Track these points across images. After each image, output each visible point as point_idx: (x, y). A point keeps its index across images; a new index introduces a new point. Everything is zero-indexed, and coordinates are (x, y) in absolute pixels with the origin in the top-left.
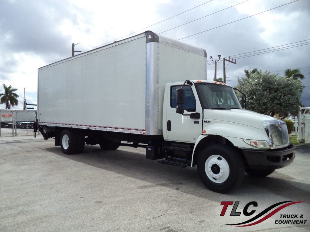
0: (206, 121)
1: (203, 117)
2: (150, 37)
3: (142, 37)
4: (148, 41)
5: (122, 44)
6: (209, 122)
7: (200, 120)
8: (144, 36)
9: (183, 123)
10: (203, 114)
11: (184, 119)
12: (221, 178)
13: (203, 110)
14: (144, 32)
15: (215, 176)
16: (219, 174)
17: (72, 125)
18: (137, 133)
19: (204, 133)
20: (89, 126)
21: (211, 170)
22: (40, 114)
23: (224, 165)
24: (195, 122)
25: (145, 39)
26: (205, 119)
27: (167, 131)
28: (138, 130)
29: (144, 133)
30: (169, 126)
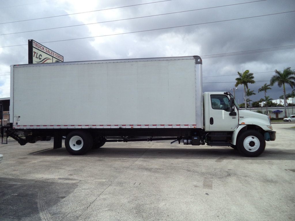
1: (239, 114)
2: (199, 60)
4: (197, 63)
6: (243, 117)
7: (237, 116)
8: (193, 59)
9: (223, 118)
10: (238, 113)
11: (224, 117)
12: (255, 148)
13: (238, 111)
16: (255, 146)
17: (91, 126)
18: (187, 128)
19: (243, 124)
20: (123, 125)
21: (248, 145)
22: (19, 117)
23: (256, 141)
24: (233, 118)
25: (194, 61)
26: (240, 116)
27: (210, 124)
28: (188, 125)
29: (195, 127)
30: (212, 121)
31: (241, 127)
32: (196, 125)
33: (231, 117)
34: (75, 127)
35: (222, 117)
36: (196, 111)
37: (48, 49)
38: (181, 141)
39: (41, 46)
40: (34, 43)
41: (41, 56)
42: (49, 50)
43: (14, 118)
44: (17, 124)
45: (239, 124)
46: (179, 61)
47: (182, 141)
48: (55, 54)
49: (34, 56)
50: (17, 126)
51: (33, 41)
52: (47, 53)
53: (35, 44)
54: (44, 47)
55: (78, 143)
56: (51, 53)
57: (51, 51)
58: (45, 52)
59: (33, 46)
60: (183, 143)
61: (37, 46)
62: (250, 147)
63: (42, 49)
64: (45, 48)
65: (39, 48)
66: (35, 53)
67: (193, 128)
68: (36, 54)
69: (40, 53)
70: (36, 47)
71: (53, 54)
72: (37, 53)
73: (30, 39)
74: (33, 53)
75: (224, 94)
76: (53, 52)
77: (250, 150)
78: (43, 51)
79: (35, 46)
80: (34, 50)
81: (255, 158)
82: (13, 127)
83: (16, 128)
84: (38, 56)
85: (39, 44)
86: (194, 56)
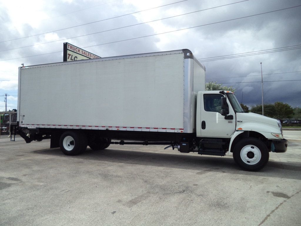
0: (239, 121)
1: (236, 118)
2: (188, 54)
3: (179, 53)
4: (186, 57)
5: (154, 56)
6: (241, 122)
7: (234, 120)
8: (182, 53)
10: (236, 116)
11: (218, 120)
12: (255, 161)
13: (235, 113)
14: (182, 49)
15: (250, 160)
16: (254, 158)
17: (81, 126)
18: (174, 132)
19: (240, 129)
20: (109, 127)
21: (246, 156)
22: (24, 116)
23: (256, 151)
24: (229, 122)
25: (183, 55)
26: (237, 120)
27: (201, 129)
28: (174, 129)
29: (182, 132)
30: (204, 125)
31: (237, 134)
32: (183, 129)
33: (227, 121)
34: (67, 127)
35: (216, 120)
36: (184, 113)
37: (84, 51)
38: (174, 147)
39: (76, 49)
40: (69, 45)
41: (77, 58)
42: (86, 52)
43: (20, 117)
44: (22, 122)
45: (235, 130)
46: (167, 56)
47: (176, 147)
48: (92, 56)
49: (68, 58)
50: (22, 124)
51: (68, 44)
52: (83, 55)
53: (70, 47)
54: (79, 49)
55: (72, 143)
56: (87, 55)
57: (87, 53)
58: (81, 54)
59: (68, 48)
60: (177, 149)
61: (72, 48)
62: (248, 158)
63: (77, 51)
64: (81, 51)
65: (74, 50)
66: (69, 55)
67: (180, 132)
68: (70, 57)
69: (75, 55)
70: (71, 50)
71: (90, 56)
72: (72, 55)
73: (65, 42)
74: (68, 56)
75: (219, 93)
76: (90, 54)
77: (248, 162)
78: (79, 53)
79: (69, 49)
80: (68, 52)
81: (254, 173)
82: (20, 125)
83: (21, 127)
84: (73, 58)
85: (74, 47)
86: (183, 50)
